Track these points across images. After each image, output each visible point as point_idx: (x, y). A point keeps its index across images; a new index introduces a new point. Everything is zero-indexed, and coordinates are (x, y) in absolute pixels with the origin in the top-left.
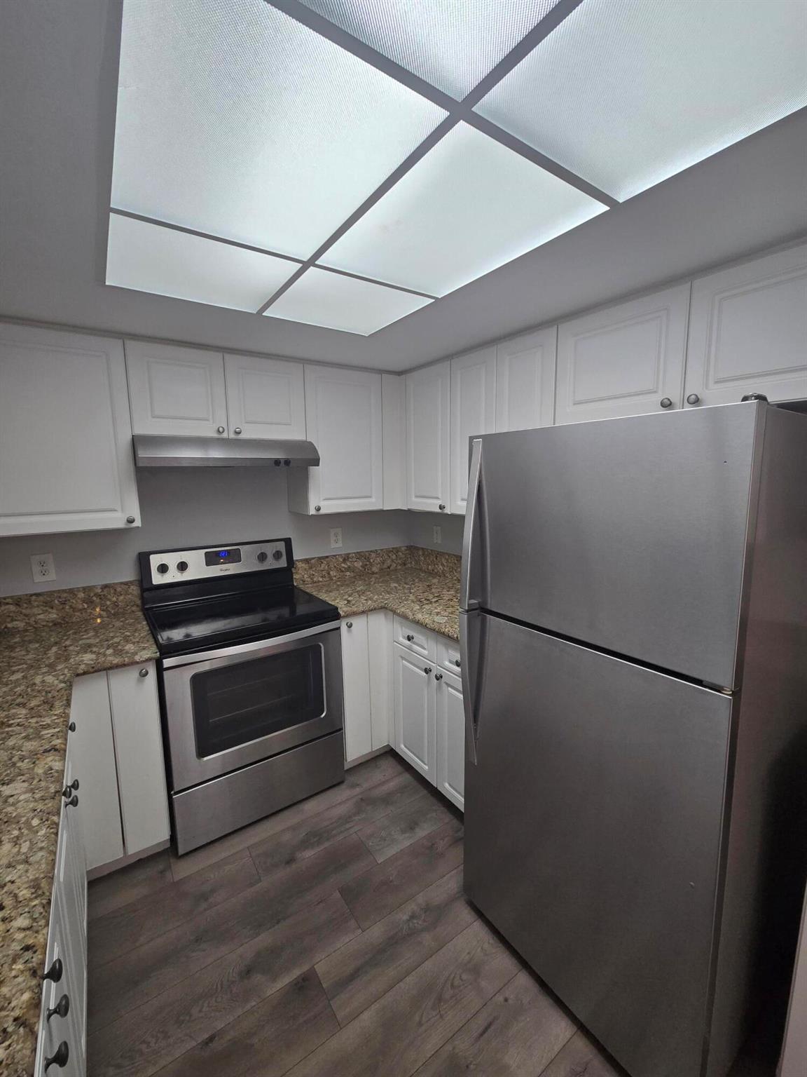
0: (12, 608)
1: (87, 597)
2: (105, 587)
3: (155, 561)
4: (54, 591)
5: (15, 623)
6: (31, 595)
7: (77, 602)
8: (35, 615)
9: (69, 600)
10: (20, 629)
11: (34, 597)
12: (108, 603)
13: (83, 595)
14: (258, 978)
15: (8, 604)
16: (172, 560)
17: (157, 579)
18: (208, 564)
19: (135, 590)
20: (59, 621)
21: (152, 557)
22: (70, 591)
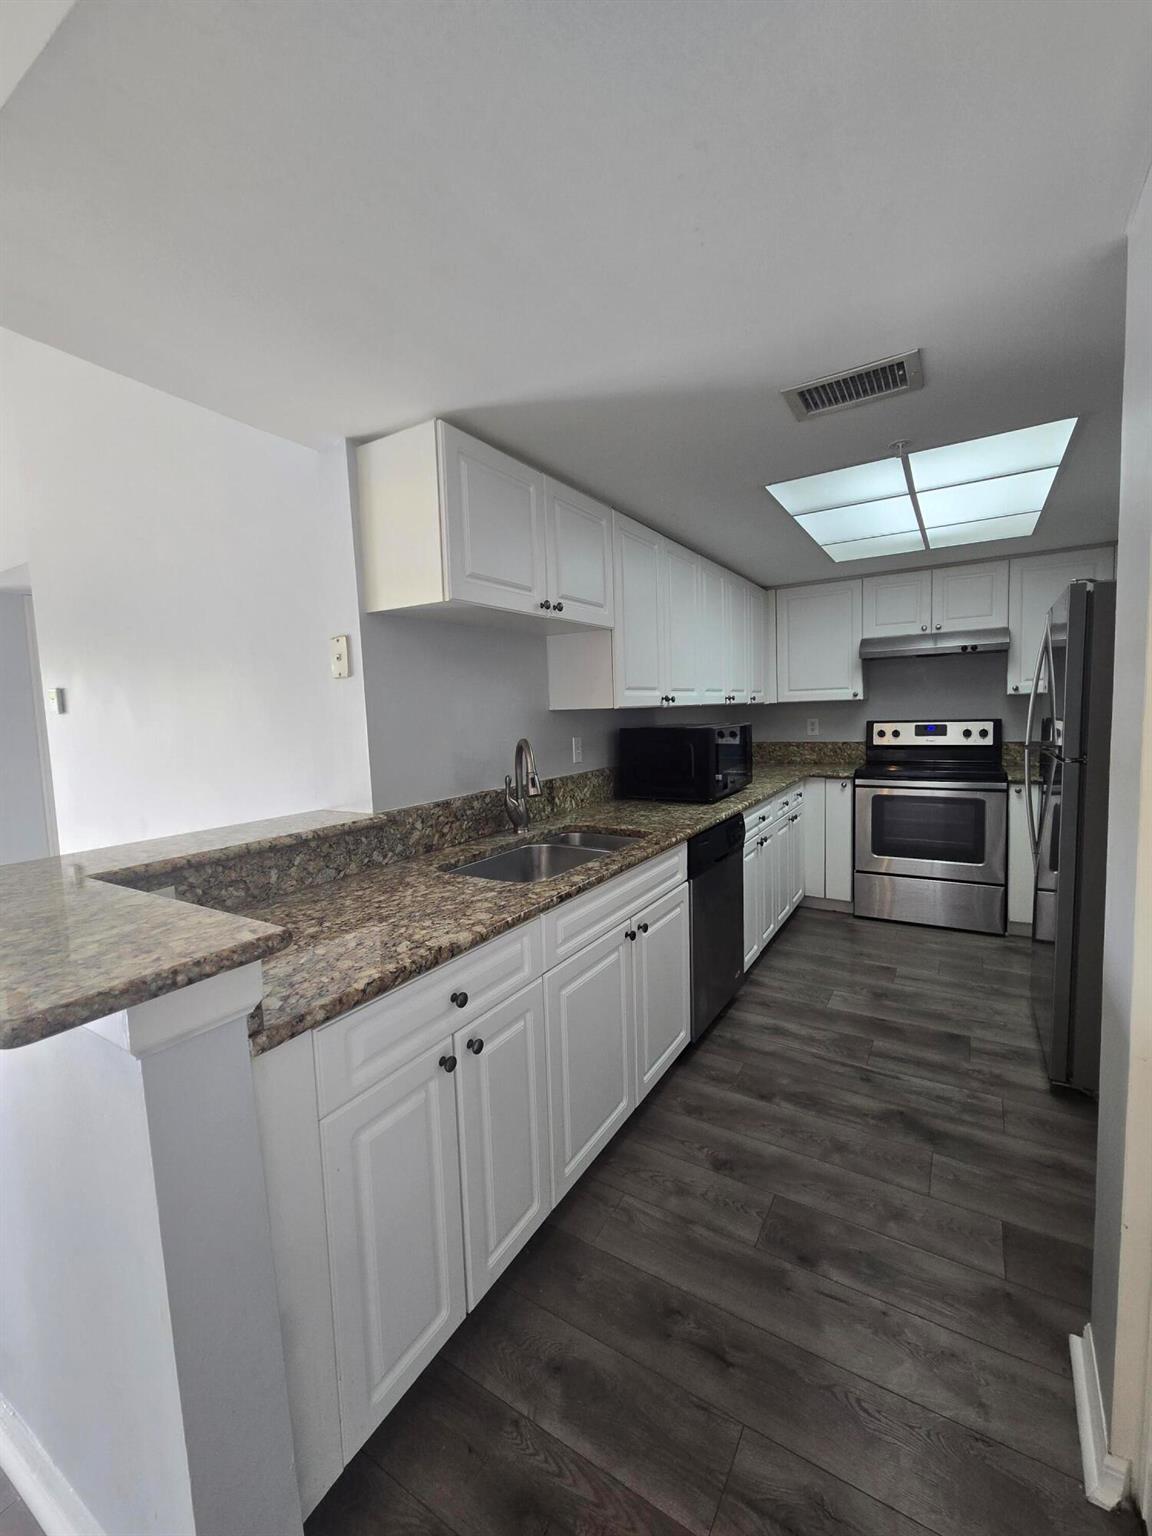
0: (795, 748)
2: (844, 743)
3: (877, 727)
4: (816, 742)
5: (795, 757)
6: (804, 743)
7: (828, 751)
8: (806, 755)
9: (824, 749)
10: (798, 762)
12: (846, 754)
13: (832, 747)
15: (793, 746)
16: (889, 728)
17: (877, 741)
18: (917, 734)
19: (863, 748)
20: (817, 761)
21: (875, 725)
22: (824, 743)
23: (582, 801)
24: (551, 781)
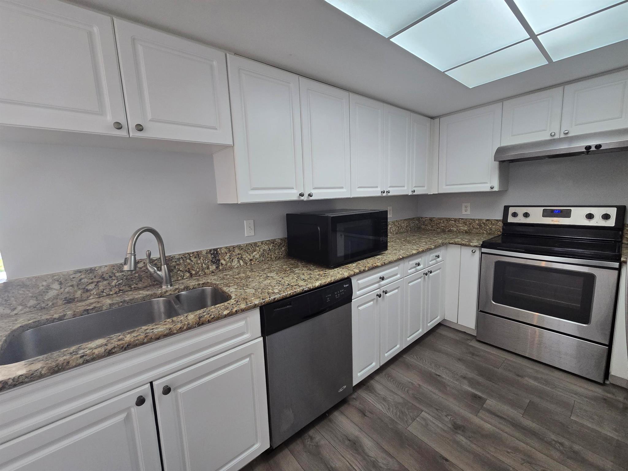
0: (453, 222)
1: (479, 223)
2: (488, 220)
3: (511, 210)
4: (468, 219)
5: (453, 228)
6: (460, 219)
7: (475, 224)
8: (460, 227)
9: (472, 223)
10: (454, 231)
11: (460, 220)
12: (488, 227)
13: (478, 222)
14: (466, 382)
15: (452, 220)
16: (521, 211)
17: (511, 219)
18: (544, 216)
19: (501, 224)
20: (468, 231)
21: (510, 208)
22: (474, 220)
23: (251, 260)
24: (216, 250)
